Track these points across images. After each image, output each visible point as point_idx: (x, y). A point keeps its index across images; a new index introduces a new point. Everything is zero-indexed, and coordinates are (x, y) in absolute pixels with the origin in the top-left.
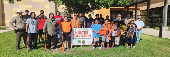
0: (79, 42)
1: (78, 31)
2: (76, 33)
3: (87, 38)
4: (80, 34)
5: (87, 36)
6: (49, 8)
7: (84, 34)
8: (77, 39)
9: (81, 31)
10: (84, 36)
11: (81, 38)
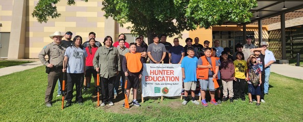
0: (157, 90)
1: (154, 69)
2: (152, 74)
3: (172, 82)
4: (158, 76)
5: (173, 79)
6: (104, 26)
7: (166, 75)
8: (152, 84)
9: (161, 69)
10: (166, 78)
11: (160, 83)
